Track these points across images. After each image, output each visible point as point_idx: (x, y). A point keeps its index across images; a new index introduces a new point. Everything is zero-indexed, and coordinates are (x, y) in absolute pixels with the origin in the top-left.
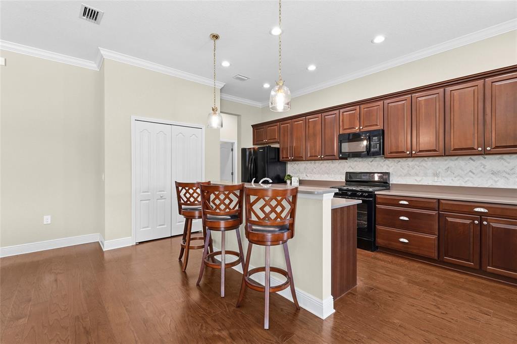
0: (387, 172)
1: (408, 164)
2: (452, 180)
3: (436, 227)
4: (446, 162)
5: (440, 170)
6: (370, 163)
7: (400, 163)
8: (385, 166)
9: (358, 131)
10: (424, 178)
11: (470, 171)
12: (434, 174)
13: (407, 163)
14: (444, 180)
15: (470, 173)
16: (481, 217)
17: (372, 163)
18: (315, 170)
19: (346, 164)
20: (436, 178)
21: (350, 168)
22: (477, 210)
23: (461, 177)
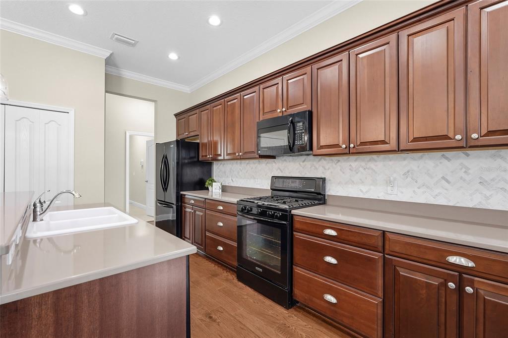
0: (323, 177)
1: (350, 165)
2: (414, 191)
3: (380, 282)
4: (405, 162)
5: (395, 175)
6: (302, 163)
7: (339, 163)
8: (321, 168)
9: (280, 115)
10: (372, 187)
11: (443, 178)
12: (387, 182)
13: (348, 164)
14: (402, 193)
15: (443, 182)
16: (460, 275)
17: (304, 163)
18: (240, 173)
19: (274, 164)
20: (389, 188)
21: (279, 170)
22: (453, 259)
23: (428, 187)
